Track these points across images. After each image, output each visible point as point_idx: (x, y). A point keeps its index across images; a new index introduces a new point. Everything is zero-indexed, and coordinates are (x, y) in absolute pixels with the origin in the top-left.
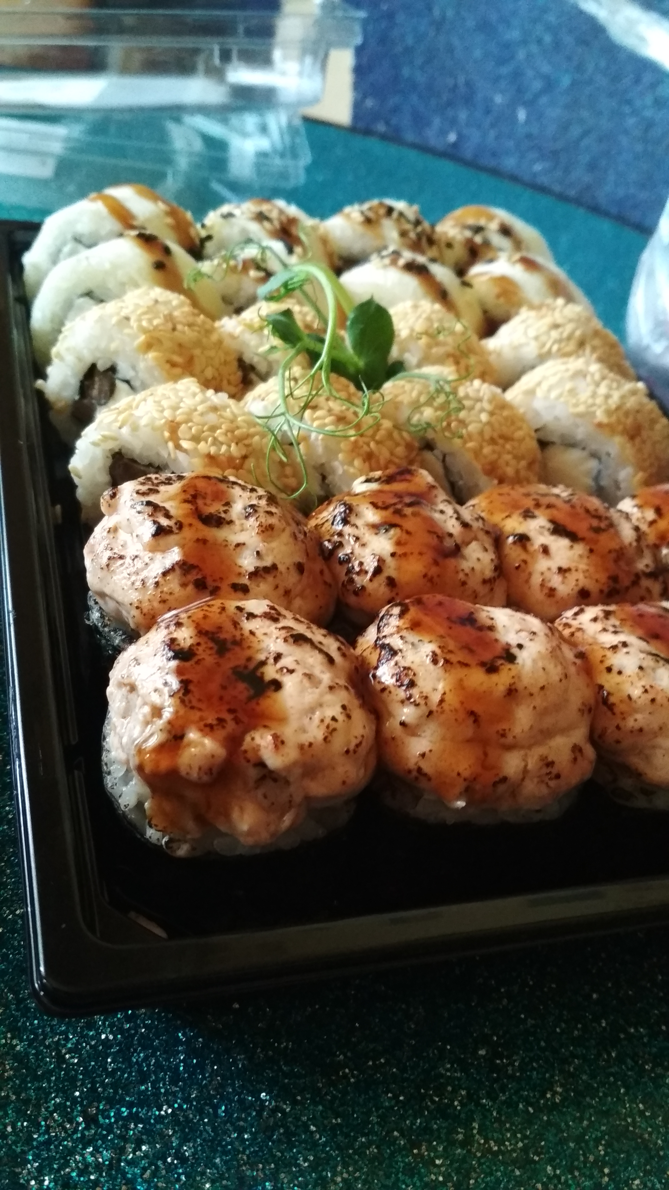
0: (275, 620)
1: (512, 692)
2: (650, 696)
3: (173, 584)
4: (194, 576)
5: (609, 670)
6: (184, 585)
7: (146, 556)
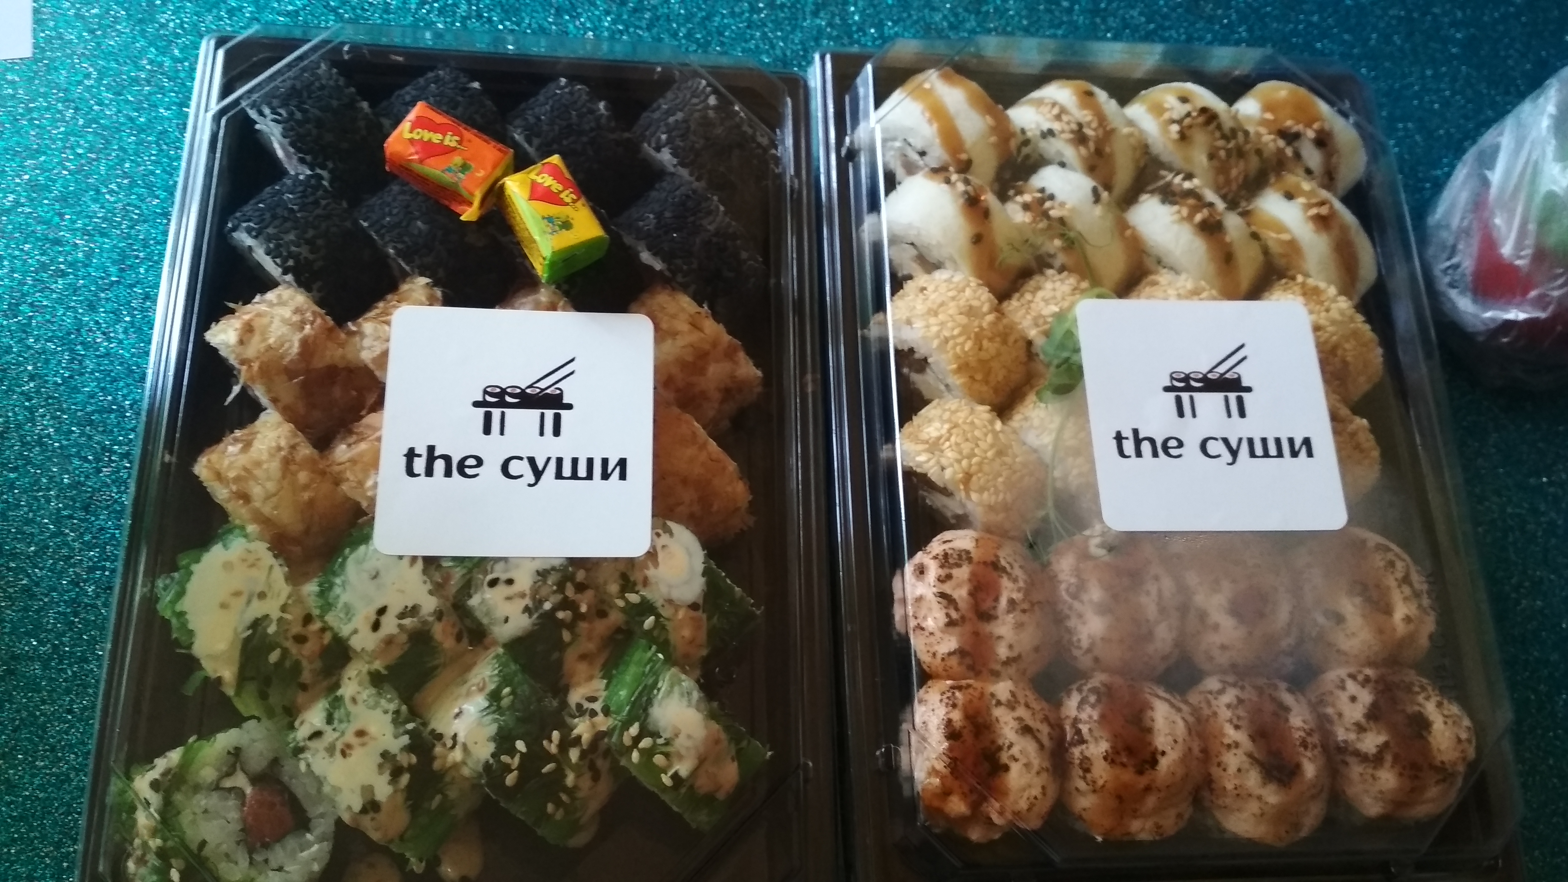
0: (1013, 709)
1: (1148, 789)
2: (1236, 792)
3: (954, 661)
4: (968, 660)
5: (1219, 765)
6: (960, 664)
7: (938, 634)
